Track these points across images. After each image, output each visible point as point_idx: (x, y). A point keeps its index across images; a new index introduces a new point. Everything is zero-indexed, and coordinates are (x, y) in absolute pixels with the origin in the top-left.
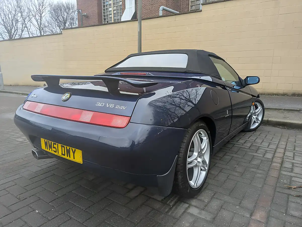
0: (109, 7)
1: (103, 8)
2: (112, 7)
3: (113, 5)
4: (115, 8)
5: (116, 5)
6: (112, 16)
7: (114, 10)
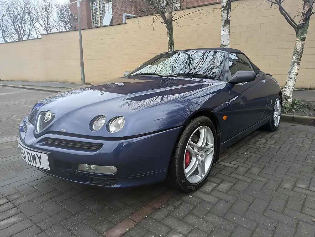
0: (96, 11)
1: (91, 12)
2: (99, 11)
3: (100, 9)
4: (101, 12)
5: (102, 10)
6: (99, 19)
7: (100, 14)
